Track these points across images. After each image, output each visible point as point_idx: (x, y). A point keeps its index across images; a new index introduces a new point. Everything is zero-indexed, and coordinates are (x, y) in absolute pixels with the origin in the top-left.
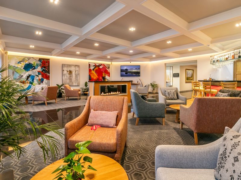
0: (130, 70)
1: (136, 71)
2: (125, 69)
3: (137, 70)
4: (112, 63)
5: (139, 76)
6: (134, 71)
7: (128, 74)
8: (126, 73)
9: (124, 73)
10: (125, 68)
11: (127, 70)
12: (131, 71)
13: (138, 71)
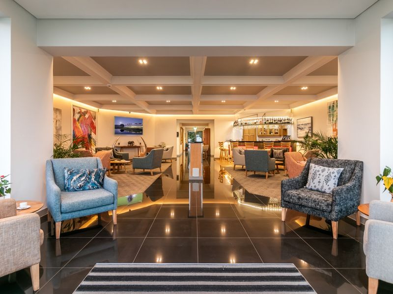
0: (127, 127)
1: (136, 127)
2: (120, 125)
3: (138, 125)
4: (100, 109)
5: (142, 134)
6: (133, 127)
7: (125, 131)
8: (122, 131)
9: (119, 130)
10: (120, 123)
11: (122, 125)
12: (129, 127)
13: (139, 127)
